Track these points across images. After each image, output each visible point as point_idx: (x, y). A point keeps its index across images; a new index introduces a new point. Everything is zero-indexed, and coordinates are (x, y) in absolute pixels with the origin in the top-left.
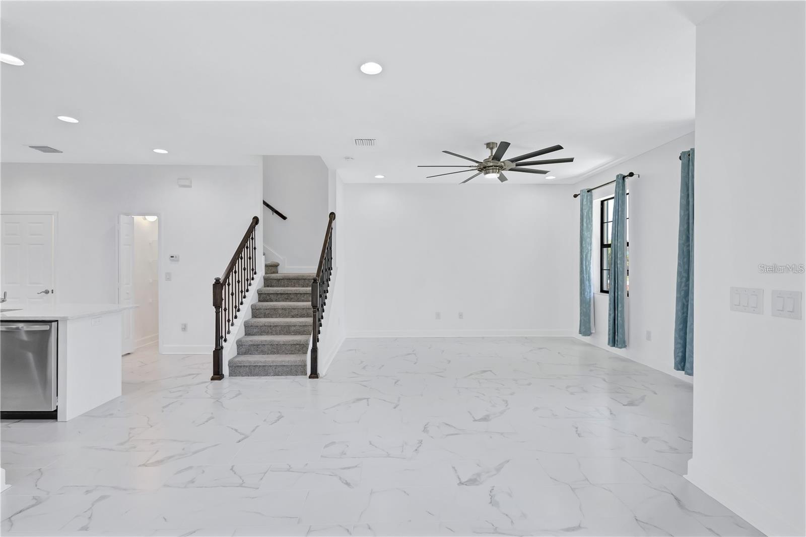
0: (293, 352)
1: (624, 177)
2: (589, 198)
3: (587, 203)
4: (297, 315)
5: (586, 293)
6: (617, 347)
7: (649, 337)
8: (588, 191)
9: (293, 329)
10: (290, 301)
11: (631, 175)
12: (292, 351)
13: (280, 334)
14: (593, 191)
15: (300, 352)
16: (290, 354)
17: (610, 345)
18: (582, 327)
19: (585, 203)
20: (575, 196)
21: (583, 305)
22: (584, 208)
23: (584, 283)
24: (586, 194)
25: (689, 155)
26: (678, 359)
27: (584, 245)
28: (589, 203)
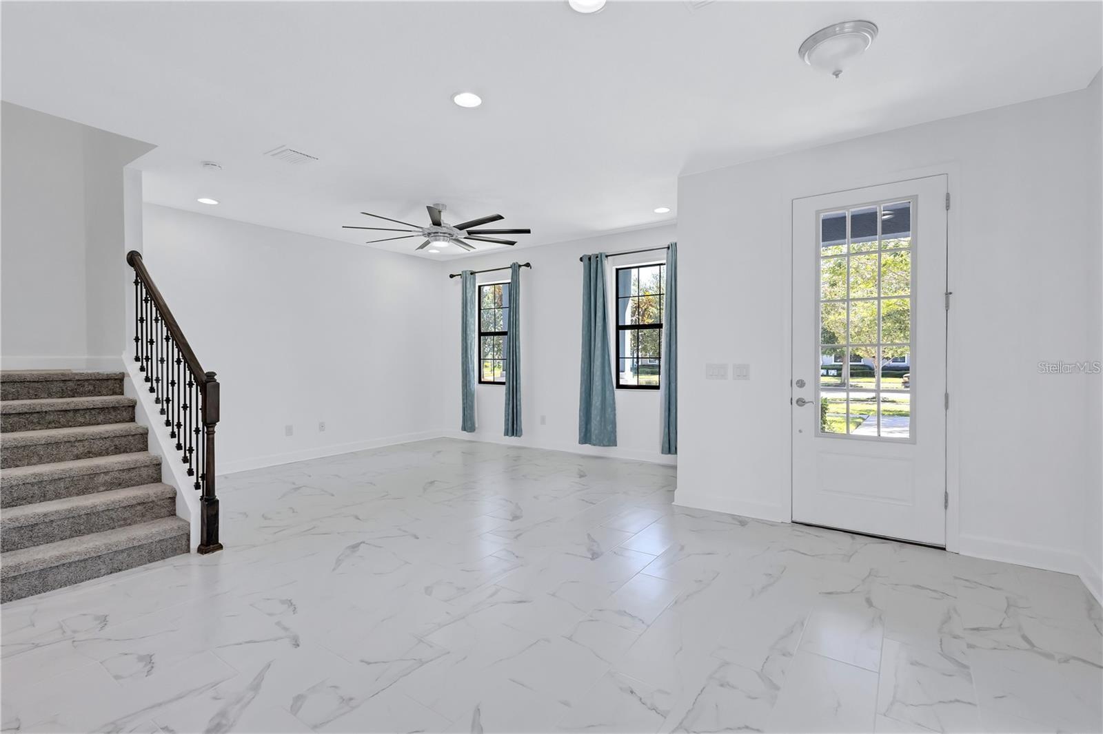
0: (129, 521)
1: (520, 266)
2: (473, 281)
3: (470, 286)
4: (89, 452)
5: (473, 387)
6: (516, 436)
7: (543, 421)
8: (472, 274)
9: (102, 479)
10: (48, 428)
11: (528, 265)
12: (125, 519)
13: (69, 495)
14: (477, 274)
15: (145, 518)
16: (121, 526)
17: (506, 434)
18: (468, 424)
19: (468, 286)
20: (452, 276)
21: (469, 398)
22: (467, 291)
23: (469, 374)
24: (469, 276)
25: (590, 259)
26: (582, 434)
27: (468, 332)
28: (472, 287)
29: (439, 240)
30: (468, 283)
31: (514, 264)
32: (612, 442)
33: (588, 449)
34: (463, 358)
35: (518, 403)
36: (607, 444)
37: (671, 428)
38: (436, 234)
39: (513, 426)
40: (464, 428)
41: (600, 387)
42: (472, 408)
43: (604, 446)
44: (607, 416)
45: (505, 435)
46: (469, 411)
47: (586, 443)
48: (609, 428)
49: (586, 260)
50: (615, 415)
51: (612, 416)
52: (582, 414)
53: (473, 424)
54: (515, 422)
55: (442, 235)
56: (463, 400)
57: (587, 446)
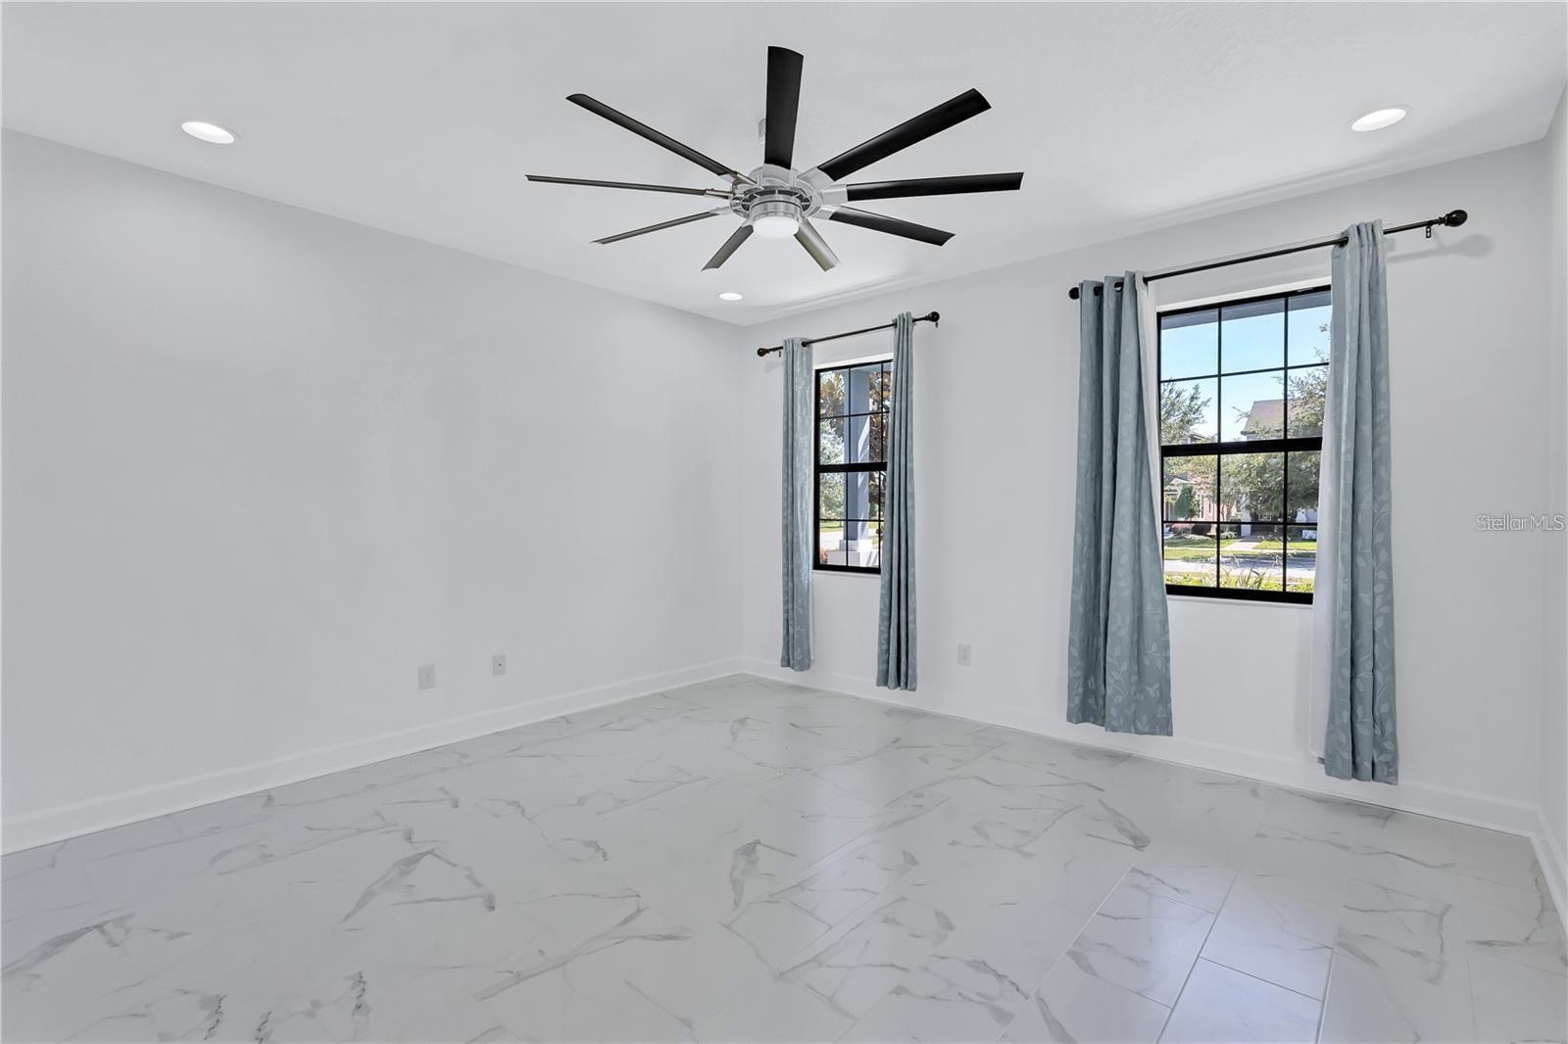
1: (916, 319)
2: (805, 358)
3: (802, 370)
5: (803, 575)
7: (964, 655)
8: (804, 345)
11: (934, 317)
14: (813, 345)
17: (884, 680)
18: (796, 651)
19: (797, 370)
20: (762, 352)
21: (799, 600)
22: (796, 380)
23: (799, 550)
24: (799, 349)
25: (1098, 290)
26: (1077, 700)
27: (797, 465)
28: (805, 371)
29: (775, 213)
30: (797, 363)
31: (902, 318)
32: (1162, 725)
33: (1090, 734)
34: (785, 517)
35: (911, 618)
36: (1147, 729)
37: (1359, 711)
38: (767, 198)
39: (897, 667)
40: (787, 662)
41: (1127, 593)
42: (804, 621)
43: (1138, 732)
44: (1147, 662)
45: (878, 685)
46: (797, 629)
47: (1084, 720)
48: (1152, 691)
49: (1088, 295)
50: (1167, 659)
51: (1159, 663)
52: (1076, 653)
53: (807, 654)
54: (903, 659)
55: (781, 197)
56: (786, 602)
57: (1088, 727)
